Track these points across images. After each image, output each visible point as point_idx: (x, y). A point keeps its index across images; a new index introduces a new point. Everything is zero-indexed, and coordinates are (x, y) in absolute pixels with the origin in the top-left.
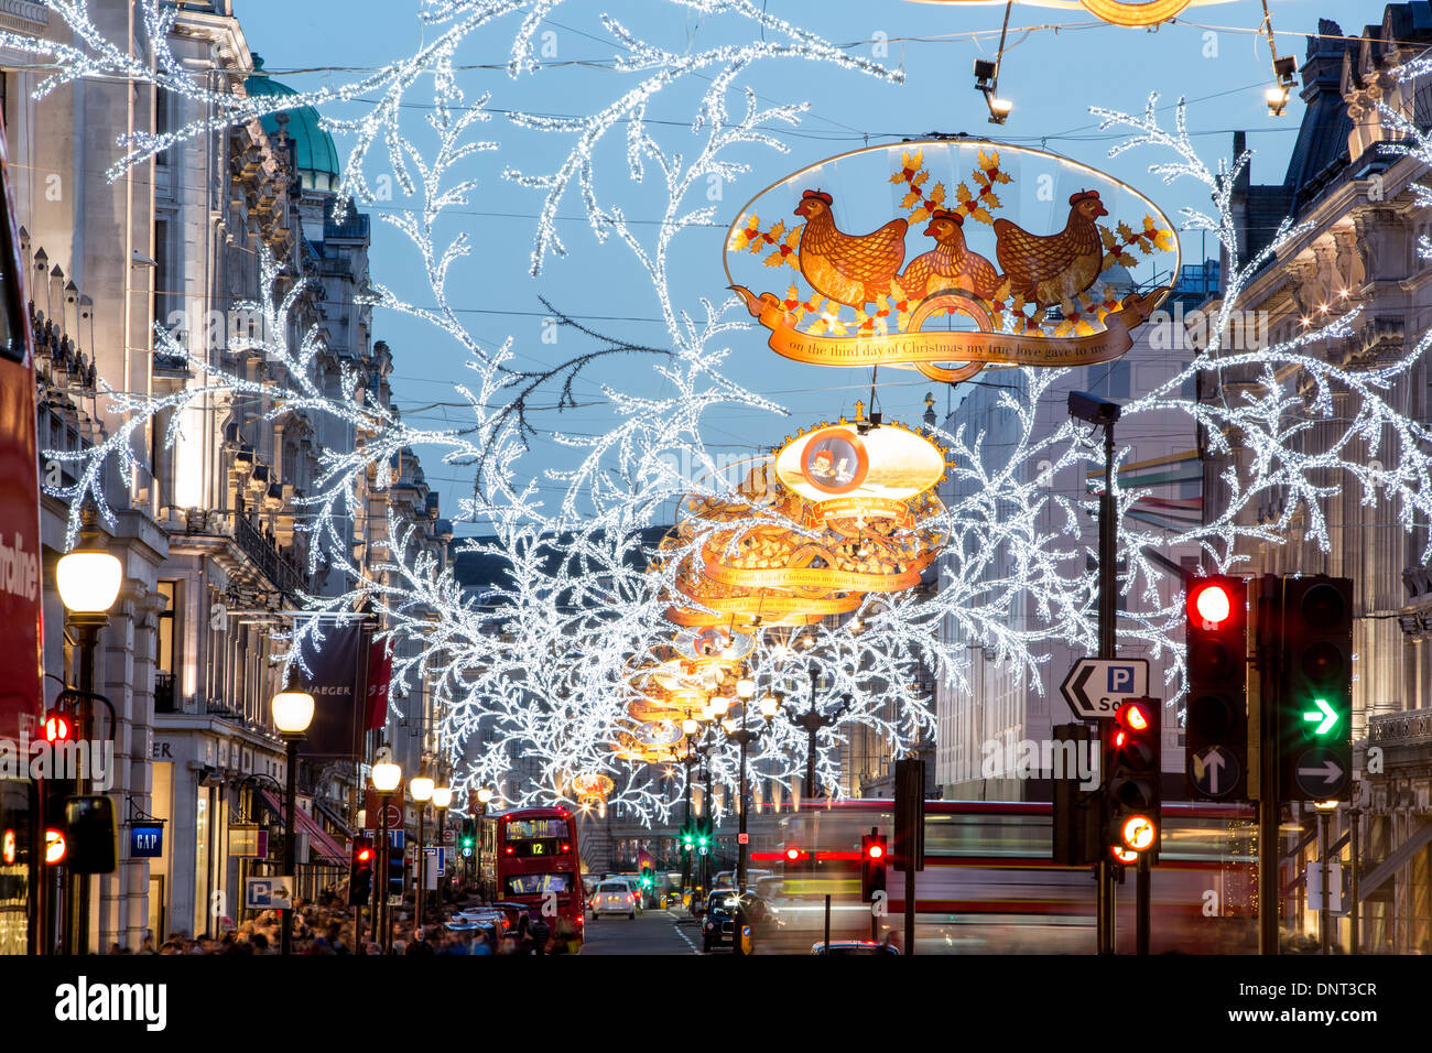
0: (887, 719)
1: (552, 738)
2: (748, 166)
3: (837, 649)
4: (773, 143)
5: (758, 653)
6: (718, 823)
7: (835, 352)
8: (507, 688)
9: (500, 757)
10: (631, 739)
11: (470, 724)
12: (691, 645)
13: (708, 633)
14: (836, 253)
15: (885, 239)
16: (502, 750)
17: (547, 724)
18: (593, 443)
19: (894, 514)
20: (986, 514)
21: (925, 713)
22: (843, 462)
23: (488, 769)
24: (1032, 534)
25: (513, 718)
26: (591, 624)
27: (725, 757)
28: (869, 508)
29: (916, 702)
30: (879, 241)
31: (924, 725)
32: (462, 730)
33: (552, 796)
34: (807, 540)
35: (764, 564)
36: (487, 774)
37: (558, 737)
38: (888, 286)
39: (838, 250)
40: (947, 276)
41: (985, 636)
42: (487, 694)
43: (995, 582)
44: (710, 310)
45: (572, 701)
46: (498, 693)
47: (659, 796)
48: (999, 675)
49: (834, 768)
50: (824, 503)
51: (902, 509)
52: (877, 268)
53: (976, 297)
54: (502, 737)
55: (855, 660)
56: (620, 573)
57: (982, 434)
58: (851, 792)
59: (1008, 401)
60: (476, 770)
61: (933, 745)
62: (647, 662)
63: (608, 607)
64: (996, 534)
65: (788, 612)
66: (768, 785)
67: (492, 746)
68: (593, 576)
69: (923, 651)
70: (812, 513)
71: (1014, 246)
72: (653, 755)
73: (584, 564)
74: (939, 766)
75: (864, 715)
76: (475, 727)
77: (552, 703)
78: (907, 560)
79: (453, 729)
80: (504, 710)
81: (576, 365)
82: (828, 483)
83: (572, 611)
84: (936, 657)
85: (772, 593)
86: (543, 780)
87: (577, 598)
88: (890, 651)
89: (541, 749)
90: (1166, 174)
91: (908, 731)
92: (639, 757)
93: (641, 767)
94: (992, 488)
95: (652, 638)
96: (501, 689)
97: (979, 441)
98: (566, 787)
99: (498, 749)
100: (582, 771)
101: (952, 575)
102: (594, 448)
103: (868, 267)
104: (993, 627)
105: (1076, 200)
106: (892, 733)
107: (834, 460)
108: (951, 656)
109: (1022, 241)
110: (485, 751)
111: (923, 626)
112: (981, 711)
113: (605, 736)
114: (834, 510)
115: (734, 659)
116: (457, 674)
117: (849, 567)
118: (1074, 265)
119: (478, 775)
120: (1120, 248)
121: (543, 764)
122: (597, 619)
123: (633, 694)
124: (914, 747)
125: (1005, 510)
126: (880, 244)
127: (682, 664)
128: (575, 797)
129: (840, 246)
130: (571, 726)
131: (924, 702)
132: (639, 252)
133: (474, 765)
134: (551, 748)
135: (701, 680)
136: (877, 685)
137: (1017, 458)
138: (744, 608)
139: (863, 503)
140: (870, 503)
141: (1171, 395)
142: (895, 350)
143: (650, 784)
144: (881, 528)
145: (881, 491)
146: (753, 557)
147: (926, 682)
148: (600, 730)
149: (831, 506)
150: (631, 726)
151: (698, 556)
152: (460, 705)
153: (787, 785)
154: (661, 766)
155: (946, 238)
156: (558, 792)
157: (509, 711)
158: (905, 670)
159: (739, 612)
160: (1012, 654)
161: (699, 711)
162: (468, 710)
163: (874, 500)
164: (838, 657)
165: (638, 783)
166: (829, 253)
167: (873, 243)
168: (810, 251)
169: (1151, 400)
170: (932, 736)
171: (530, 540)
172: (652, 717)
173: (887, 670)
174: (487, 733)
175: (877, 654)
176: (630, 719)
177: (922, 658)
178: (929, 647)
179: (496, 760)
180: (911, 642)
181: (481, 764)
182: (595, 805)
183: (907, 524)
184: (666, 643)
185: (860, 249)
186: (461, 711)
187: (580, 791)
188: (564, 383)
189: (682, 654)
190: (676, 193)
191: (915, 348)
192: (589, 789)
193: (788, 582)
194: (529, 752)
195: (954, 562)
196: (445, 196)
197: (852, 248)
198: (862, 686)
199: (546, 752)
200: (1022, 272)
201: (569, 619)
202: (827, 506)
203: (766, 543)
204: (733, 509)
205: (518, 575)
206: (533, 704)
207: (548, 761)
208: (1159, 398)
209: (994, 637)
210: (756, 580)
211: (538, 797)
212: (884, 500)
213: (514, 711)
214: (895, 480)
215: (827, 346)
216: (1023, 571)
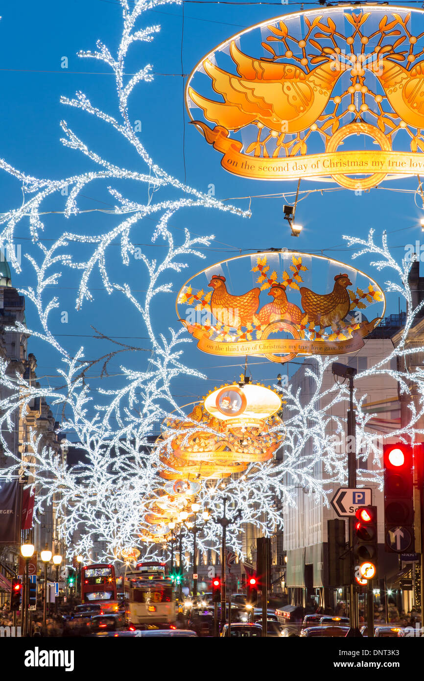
0: (262, 521)
1: (111, 532)
2: (186, 265)
3: (239, 489)
4: (198, 254)
5: (203, 492)
6: (187, 569)
7: (228, 349)
8: (90, 510)
9: (88, 541)
10: (147, 532)
11: (73, 527)
12: (172, 488)
13: (179, 483)
14: (228, 304)
15: (250, 297)
16: (89, 538)
17: (108, 526)
18: (116, 393)
19: (259, 425)
20: (302, 426)
21: (278, 518)
22: (235, 402)
23: (83, 547)
24: (324, 435)
25: (93, 523)
26: (125, 479)
27: (189, 539)
28: (247, 423)
29: (275, 513)
30: (247, 298)
31: (278, 523)
32: (70, 529)
33: (112, 559)
34: (221, 439)
35: (201, 450)
36: (83, 549)
37: (113, 532)
38: (252, 319)
39: (229, 302)
40: (279, 314)
41: (303, 482)
42: (81, 513)
43: (307, 457)
44: (173, 333)
45: (119, 515)
46: (86, 512)
47: (161, 558)
48: (311, 500)
49: (239, 544)
50: (226, 421)
51: (262, 423)
52: (246, 311)
53: (292, 323)
54: (89, 532)
55: (246, 494)
56: (138, 456)
57: (300, 389)
58: (247, 555)
59: (309, 373)
60: (77, 547)
61: (282, 532)
62: (152, 497)
63: (132, 471)
64: (307, 435)
65: (214, 472)
66: (209, 552)
67: (84, 536)
68: (123, 456)
69: (276, 490)
70: (222, 425)
71: (309, 299)
72: (157, 539)
73: (117, 451)
74: (285, 542)
75: (251, 519)
76: (76, 528)
77: (110, 516)
78: (267, 448)
79: (67, 529)
80: (89, 520)
81: (109, 357)
82: (228, 412)
83: (116, 473)
84: (282, 493)
85: (207, 463)
86: (108, 551)
87: (116, 467)
88: (262, 490)
89: (107, 537)
90: (378, 266)
91: (271, 526)
92: (151, 540)
93: (152, 545)
94: (304, 412)
95: (153, 485)
96: (87, 510)
97: (298, 393)
98: (118, 554)
99: (87, 538)
100: (125, 547)
101: (289, 455)
102: (117, 395)
103: (242, 310)
104: (307, 478)
105: (337, 278)
106: (264, 527)
107: (231, 401)
108: (289, 491)
109: (313, 297)
110: (81, 539)
111: (276, 478)
112: (303, 516)
113: (135, 531)
114: (231, 424)
115: (191, 494)
116: (66, 503)
117: (240, 451)
118: (337, 308)
119: (78, 550)
120: (358, 300)
121: (108, 544)
122: (128, 477)
123: (146, 511)
124: (274, 534)
125: (311, 424)
126: (248, 300)
127: (169, 497)
128: (123, 559)
129: (229, 301)
130: (119, 527)
131: (278, 513)
132: (137, 305)
133: (76, 545)
134: (111, 536)
135: (177, 505)
136: (256, 506)
137: (315, 399)
138: (194, 470)
139: (245, 420)
140: (248, 421)
141: (383, 367)
142: (255, 348)
143: (156, 552)
144: (254, 432)
145: (253, 415)
146: (196, 447)
147: (278, 504)
148: (133, 528)
149: (230, 422)
150: (147, 526)
151: (169, 446)
152: (69, 517)
153: (218, 552)
154: (161, 544)
155: (278, 297)
156: (115, 557)
157: (91, 520)
158: (269, 498)
159: (191, 472)
160: (316, 490)
161: (176, 519)
162: (72, 520)
163: (250, 419)
164: (239, 493)
165: (151, 552)
166: (224, 304)
167: (244, 299)
168: (215, 303)
169: (373, 370)
170: (282, 528)
171: (97, 441)
172: (156, 522)
173: (260, 499)
174: (82, 530)
175: (255, 491)
176: (146, 523)
177: (275, 492)
178: (279, 487)
179: (86, 543)
180: (271, 485)
181: (79, 545)
182: (132, 562)
183: (264, 430)
184: (160, 488)
185: (238, 302)
186: (69, 520)
187: (125, 556)
188: (103, 365)
189: (168, 492)
190: (153, 277)
191: (265, 347)
192: (129, 555)
193: (212, 458)
194: (101, 539)
195: (289, 449)
196: (47, 280)
197: (235, 302)
198: (250, 506)
199: (109, 539)
200: (313, 311)
201: (114, 477)
202: (228, 422)
203: (202, 440)
204: (187, 425)
205: (91, 457)
206: (103, 517)
207: (110, 543)
208: (377, 369)
209: (307, 482)
210: (198, 457)
211: (106, 559)
212: (254, 419)
213: (94, 520)
214: (260, 410)
215: (224, 346)
216: (320, 452)
